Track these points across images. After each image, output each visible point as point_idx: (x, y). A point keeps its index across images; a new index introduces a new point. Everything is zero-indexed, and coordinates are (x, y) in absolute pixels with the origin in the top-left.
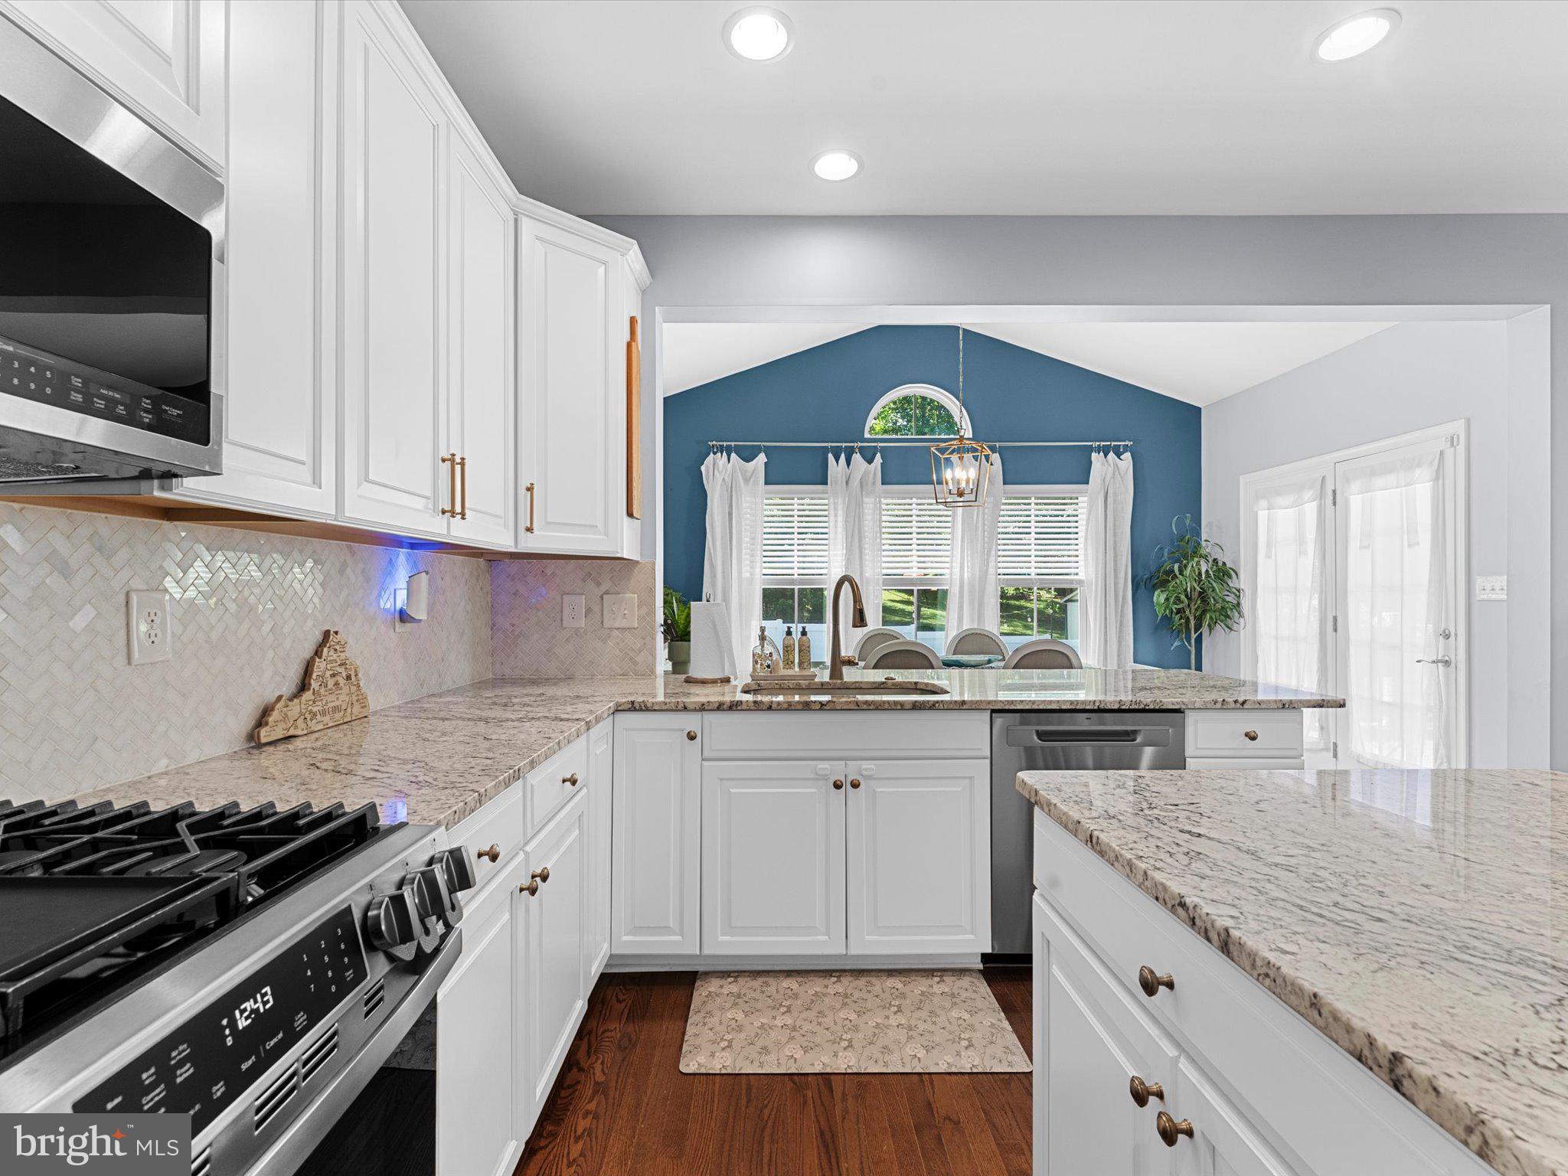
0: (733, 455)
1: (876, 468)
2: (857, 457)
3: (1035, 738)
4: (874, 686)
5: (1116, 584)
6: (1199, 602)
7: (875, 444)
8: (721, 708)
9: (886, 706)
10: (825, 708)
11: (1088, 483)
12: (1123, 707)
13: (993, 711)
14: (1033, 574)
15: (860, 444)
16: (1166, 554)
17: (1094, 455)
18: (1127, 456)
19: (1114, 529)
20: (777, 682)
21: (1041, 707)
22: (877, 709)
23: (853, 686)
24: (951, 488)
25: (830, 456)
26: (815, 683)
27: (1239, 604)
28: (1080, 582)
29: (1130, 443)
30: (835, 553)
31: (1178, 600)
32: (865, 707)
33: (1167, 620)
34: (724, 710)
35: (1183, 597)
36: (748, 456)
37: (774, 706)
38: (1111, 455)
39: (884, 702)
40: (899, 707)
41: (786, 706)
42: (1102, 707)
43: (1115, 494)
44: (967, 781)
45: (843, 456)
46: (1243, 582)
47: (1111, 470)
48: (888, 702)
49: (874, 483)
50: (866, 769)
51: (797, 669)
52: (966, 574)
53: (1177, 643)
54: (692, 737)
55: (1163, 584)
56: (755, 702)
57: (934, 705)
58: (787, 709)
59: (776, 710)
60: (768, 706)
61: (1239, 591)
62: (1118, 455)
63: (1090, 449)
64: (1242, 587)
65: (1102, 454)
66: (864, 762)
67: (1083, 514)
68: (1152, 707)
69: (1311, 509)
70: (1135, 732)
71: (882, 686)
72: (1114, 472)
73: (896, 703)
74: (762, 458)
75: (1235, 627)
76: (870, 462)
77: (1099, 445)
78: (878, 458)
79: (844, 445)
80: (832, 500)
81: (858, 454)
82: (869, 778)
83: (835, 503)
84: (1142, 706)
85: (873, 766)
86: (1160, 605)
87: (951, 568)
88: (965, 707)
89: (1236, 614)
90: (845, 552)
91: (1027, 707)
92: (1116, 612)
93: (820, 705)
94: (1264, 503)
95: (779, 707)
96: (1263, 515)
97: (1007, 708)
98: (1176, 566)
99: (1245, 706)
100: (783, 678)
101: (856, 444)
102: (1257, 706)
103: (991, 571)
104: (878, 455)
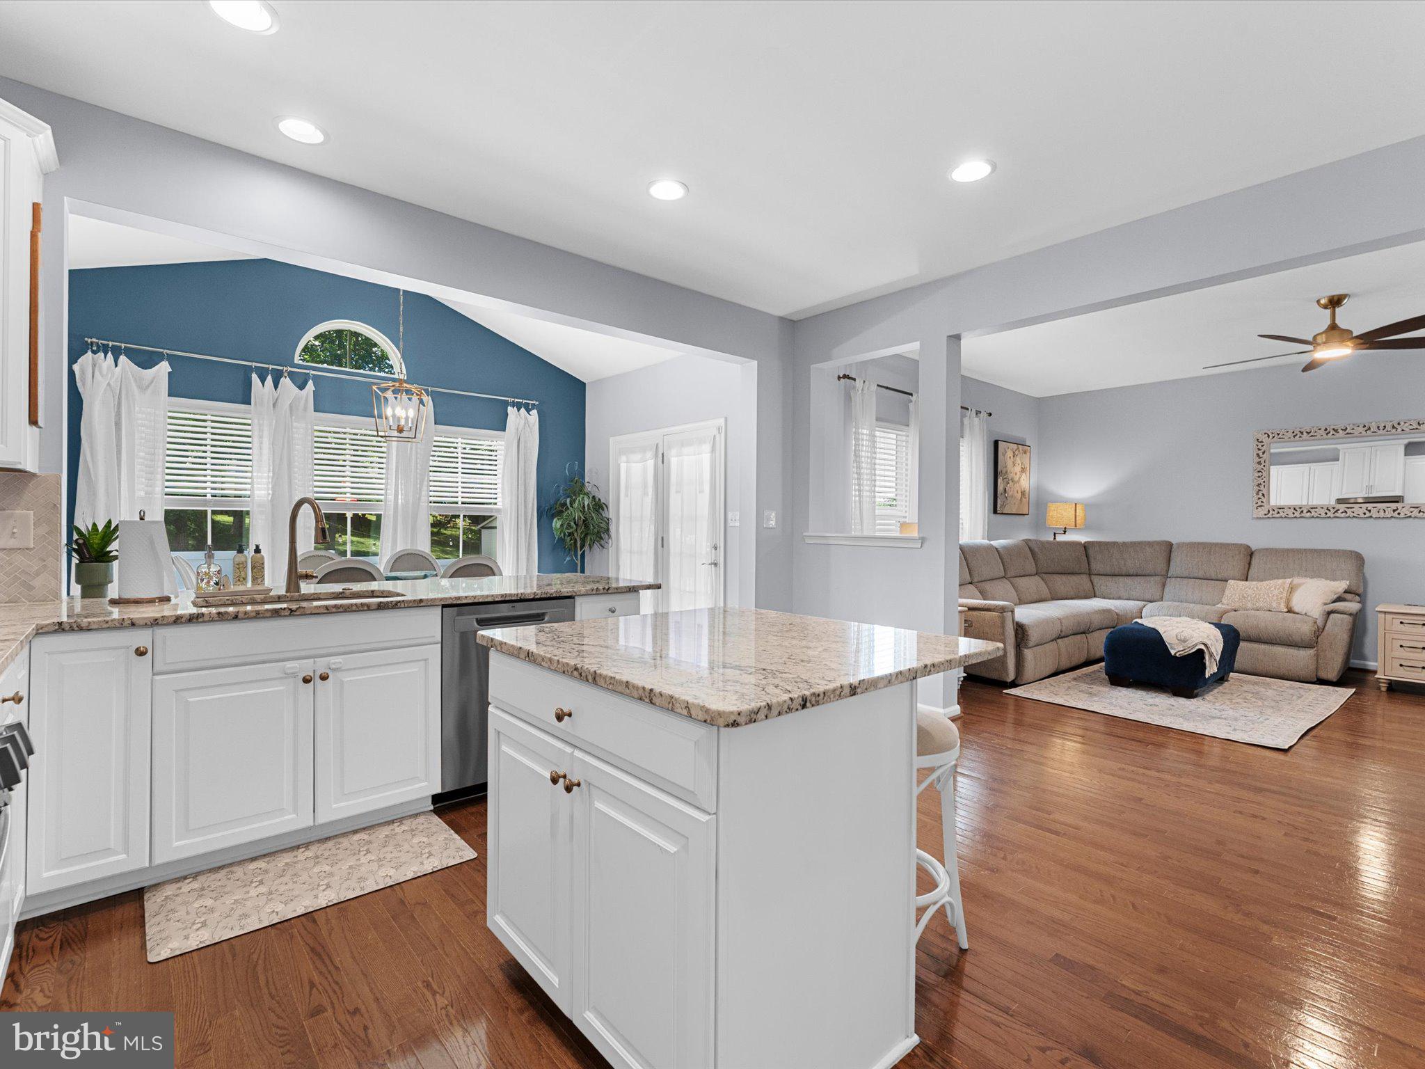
0: (123, 358)
1: (307, 396)
2: (286, 382)
3: (476, 624)
4: (333, 596)
5: (526, 513)
6: (583, 528)
7: (307, 371)
8: (179, 621)
9: (354, 608)
10: (295, 613)
11: (504, 430)
12: (537, 597)
13: (444, 606)
14: (460, 503)
15: (290, 369)
16: (561, 491)
17: (510, 409)
18: (535, 412)
19: (525, 470)
20: (228, 598)
21: (481, 601)
22: (345, 611)
23: (312, 597)
24: (391, 424)
25: (254, 376)
26: (272, 597)
27: (608, 529)
28: (498, 510)
29: (537, 403)
30: (260, 474)
31: (569, 525)
32: (334, 610)
33: (562, 540)
34: (182, 623)
35: (572, 524)
36: (146, 361)
37: (240, 615)
38: (523, 410)
39: (352, 605)
40: (366, 608)
41: (254, 614)
42: (522, 598)
43: (525, 442)
44: (422, 663)
45: (269, 378)
46: (611, 514)
47: (522, 422)
48: (356, 605)
49: (305, 409)
50: (334, 664)
51: (249, 584)
52: (400, 501)
53: (568, 559)
54: (141, 653)
55: (559, 514)
56: (219, 613)
57: (396, 604)
58: (255, 618)
59: (242, 619)
60: (234, 616)
61: (608, 520)
62: (528, 411)
63: (506, 404)
64: (610, 517)
65: (515, 408)
66: (331, 658)
67: (501, 455)
68: (554, 595)
69: (650, 463)
70: (543, 614)
71: (340, 596)
72: (525, 423)
73: (362, 605)
74: (164, 367)
75: (606, 546)
76: (302, 387)
77: (513, 401)
78: (310, 386)
79: (271, 367)
80: (256, 421)
81: (288, 378)
82: (333, 670)
83: (260, 425)
84: (548, 595)
85: (341, 660)
86: (557, 530)
87: (386, 494)
88: (425, 604)
89: (607, 536)
90: (271, 474)
91: (470, 601)
92: (526, 534)
93: (289, 612)
94: (624, 458)
95: (246, 616)
96: (623, 466)
97: (455, 602)
98: (568, 500)
99: (609, 592)
100: (235, 594)
101: (285, 369)
102: (616, 591)
103: (424, 499)
104: (310, 382)
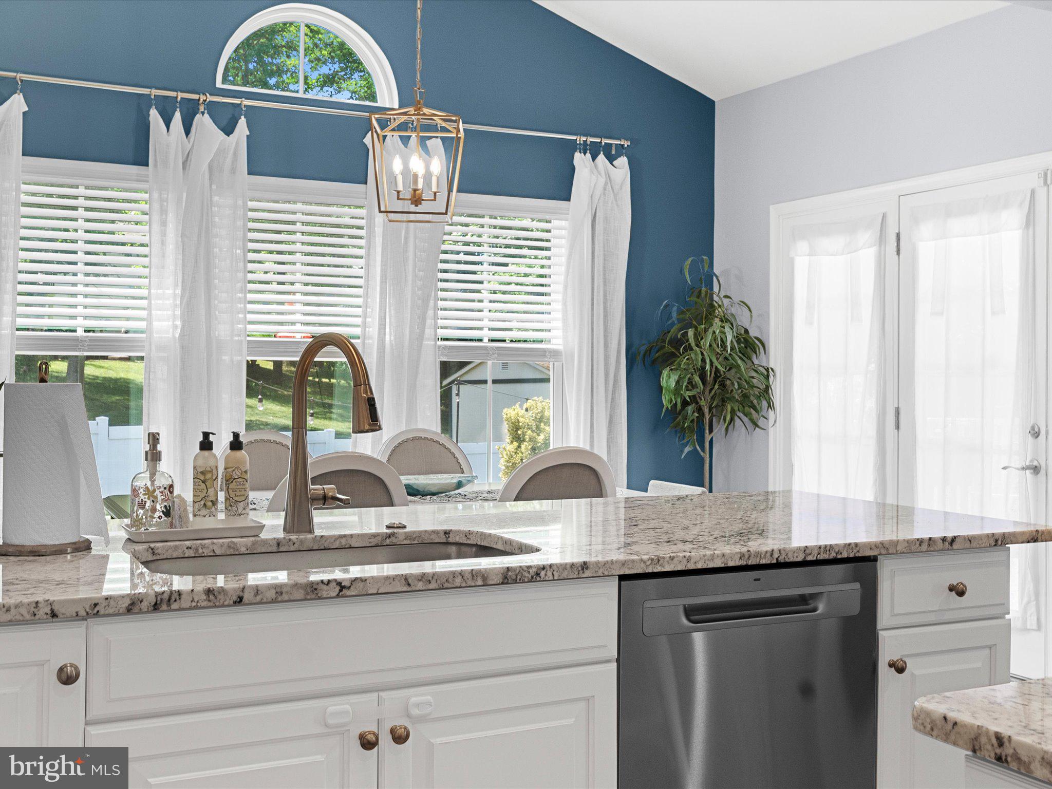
1: (237, 143)
2: (203, 121)
3: (685, 621)
4: (374, 541)
5: (607, 357)
6: (716, 387)
7: (237, 101)
8: (136, 609)
9: (458, 581)
10: (348, 592)
11: (569, 200)
12: (810, 558)
13: (622, 578)
14: (486, 340)
15: (210, 98)
16: (674, 315)
17: (578, 156)
18: (623, 161)
19: (604, 274)
20: (188, 543)
21: (699, 566)
23: (337, 545)
24: (400, 188)
25: (154, 114)
26: (265, 542)
27: (768, 387)
28: (555, 354)
29: (626, 144)
30: (160, 291)
31: (691, 385)
32: (420, 585)
33: (674, 412)
34: (141, 612)
35: (697, 379)
37: (247, 597)
38: (601, 157)
39: (454, 574)
40: (480, 582)
41: (271, 594)
42: (781, 559)
43: (606, 220)
44: (583, 704)
45: (178, 116)
46: (774, 358)
47: (602, 180)
48: (461, 574)
49: (233, 170)
50: (418, 705)
51: (221, 516)
53: (687, 449)
54: (67, 678)
55: (669, 359)
56: (209, 592)
58: (274, 601)
59: (251, 604)
60: (235, 598)
61: (767, 370)
62: (611, 159)
63: (570, 148)
64: (772, 365)
65: (588, 155)
66: (412, 691)
67: (560, 247)
68: (845, 555)
69: (867, 256)
70: (814, 596)
71: (388, 542)
72: (606, 184)
73: (474, 574)
74: (15, 104)
75: (761, 422)
76: (228, 130)
77: (585, 142)
78: (242, 127)
79: (180, 95)
80: (156, 195)
81: (206, 115)
82: (422, 719)
83: (162, 200)
84: (833, 555)
85: (429, 698)
86: (669, 390)
87: (365, 325)
88: (587, 573)
89: (765, 404)
90: (178, 291)
91: (680, 568)
92: (606, 396)
93: (338, 588)
94: (803, 246)
95: (258, 598)
96: (801, 263)
98: (691, 333)
99: (955, 546)
101: (202, 98)
103: (429, 332)
104: (243, 121)
